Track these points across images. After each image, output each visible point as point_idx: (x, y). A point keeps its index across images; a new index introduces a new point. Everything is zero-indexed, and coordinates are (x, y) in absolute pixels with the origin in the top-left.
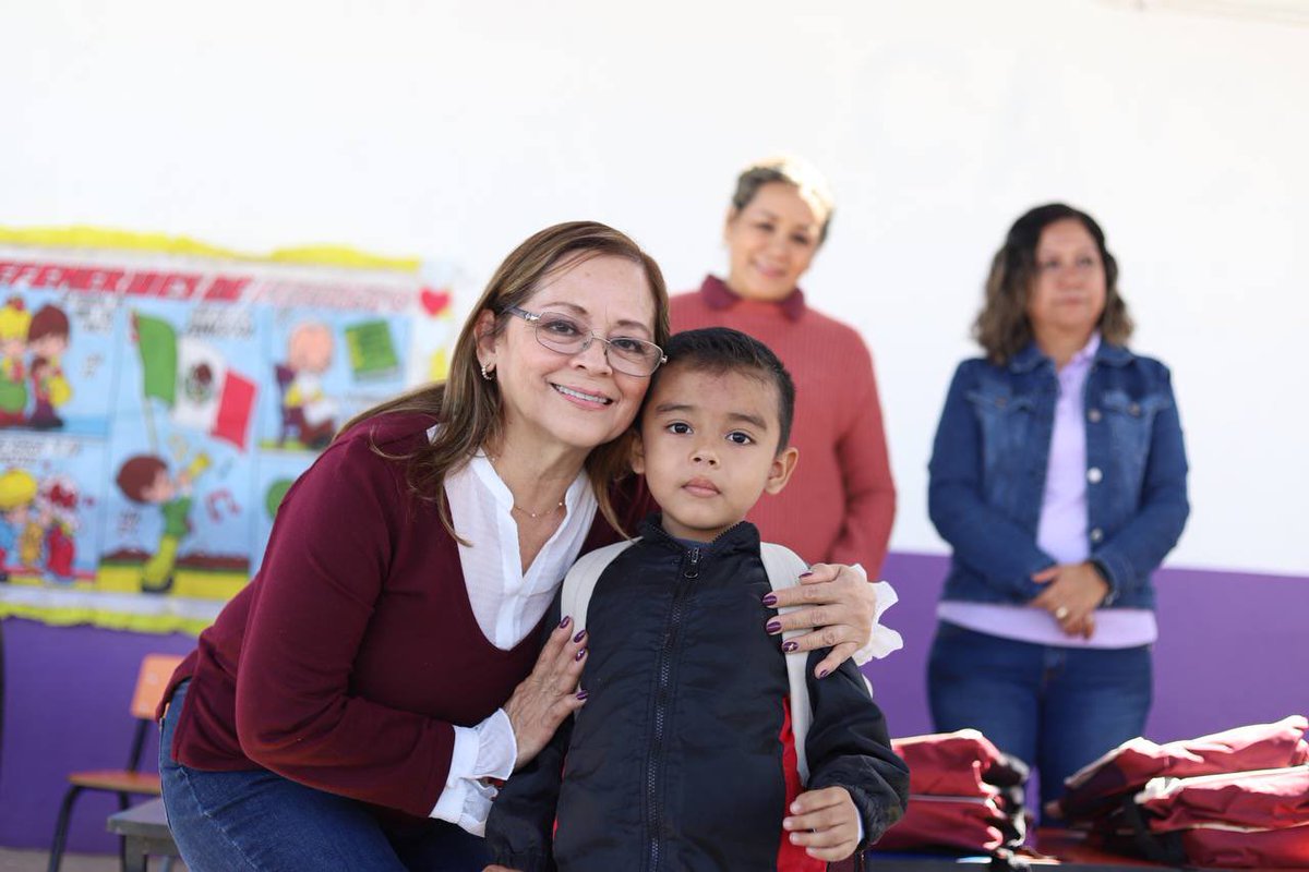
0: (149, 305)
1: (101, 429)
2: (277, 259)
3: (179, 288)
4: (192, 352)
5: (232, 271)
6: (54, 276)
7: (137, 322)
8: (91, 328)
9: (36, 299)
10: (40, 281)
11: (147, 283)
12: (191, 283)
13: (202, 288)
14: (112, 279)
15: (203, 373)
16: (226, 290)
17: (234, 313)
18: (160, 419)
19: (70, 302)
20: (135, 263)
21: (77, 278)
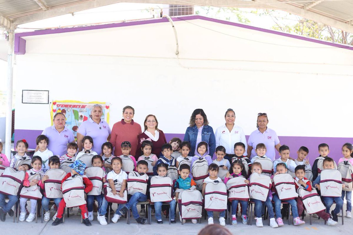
0: (75, 109)
1: (70, 123)
2: (89, 103)
3: (78, 107)
4: (80, 114)
5: (84, 105)
6: (64, 106)
7: (73, 111)
8: (68, 112)
9: (62, 109)
10: (62, 107)
11: (74, 106)
12: (79, 106)
13: (81, 107)
14: (70, 106)
15: (81, 116)
16: (83, 107)
17: (85, 109)
18: (77, 122)
19: (66, 109)
20: (73, 104)
21: (66, 106)
